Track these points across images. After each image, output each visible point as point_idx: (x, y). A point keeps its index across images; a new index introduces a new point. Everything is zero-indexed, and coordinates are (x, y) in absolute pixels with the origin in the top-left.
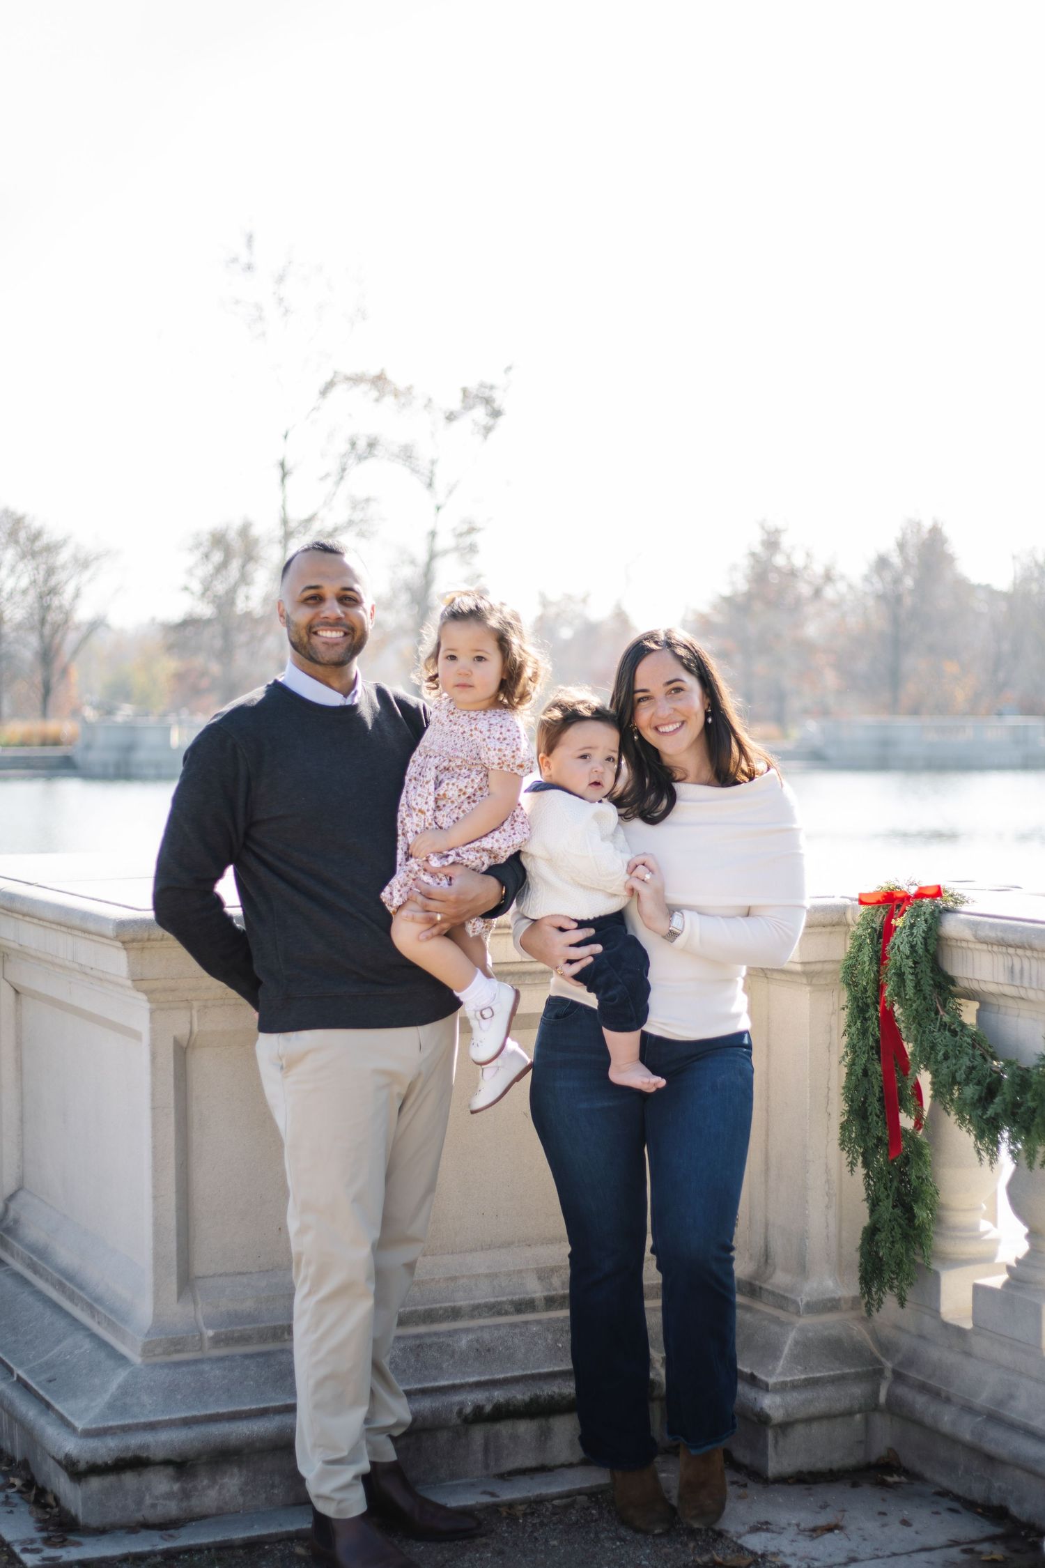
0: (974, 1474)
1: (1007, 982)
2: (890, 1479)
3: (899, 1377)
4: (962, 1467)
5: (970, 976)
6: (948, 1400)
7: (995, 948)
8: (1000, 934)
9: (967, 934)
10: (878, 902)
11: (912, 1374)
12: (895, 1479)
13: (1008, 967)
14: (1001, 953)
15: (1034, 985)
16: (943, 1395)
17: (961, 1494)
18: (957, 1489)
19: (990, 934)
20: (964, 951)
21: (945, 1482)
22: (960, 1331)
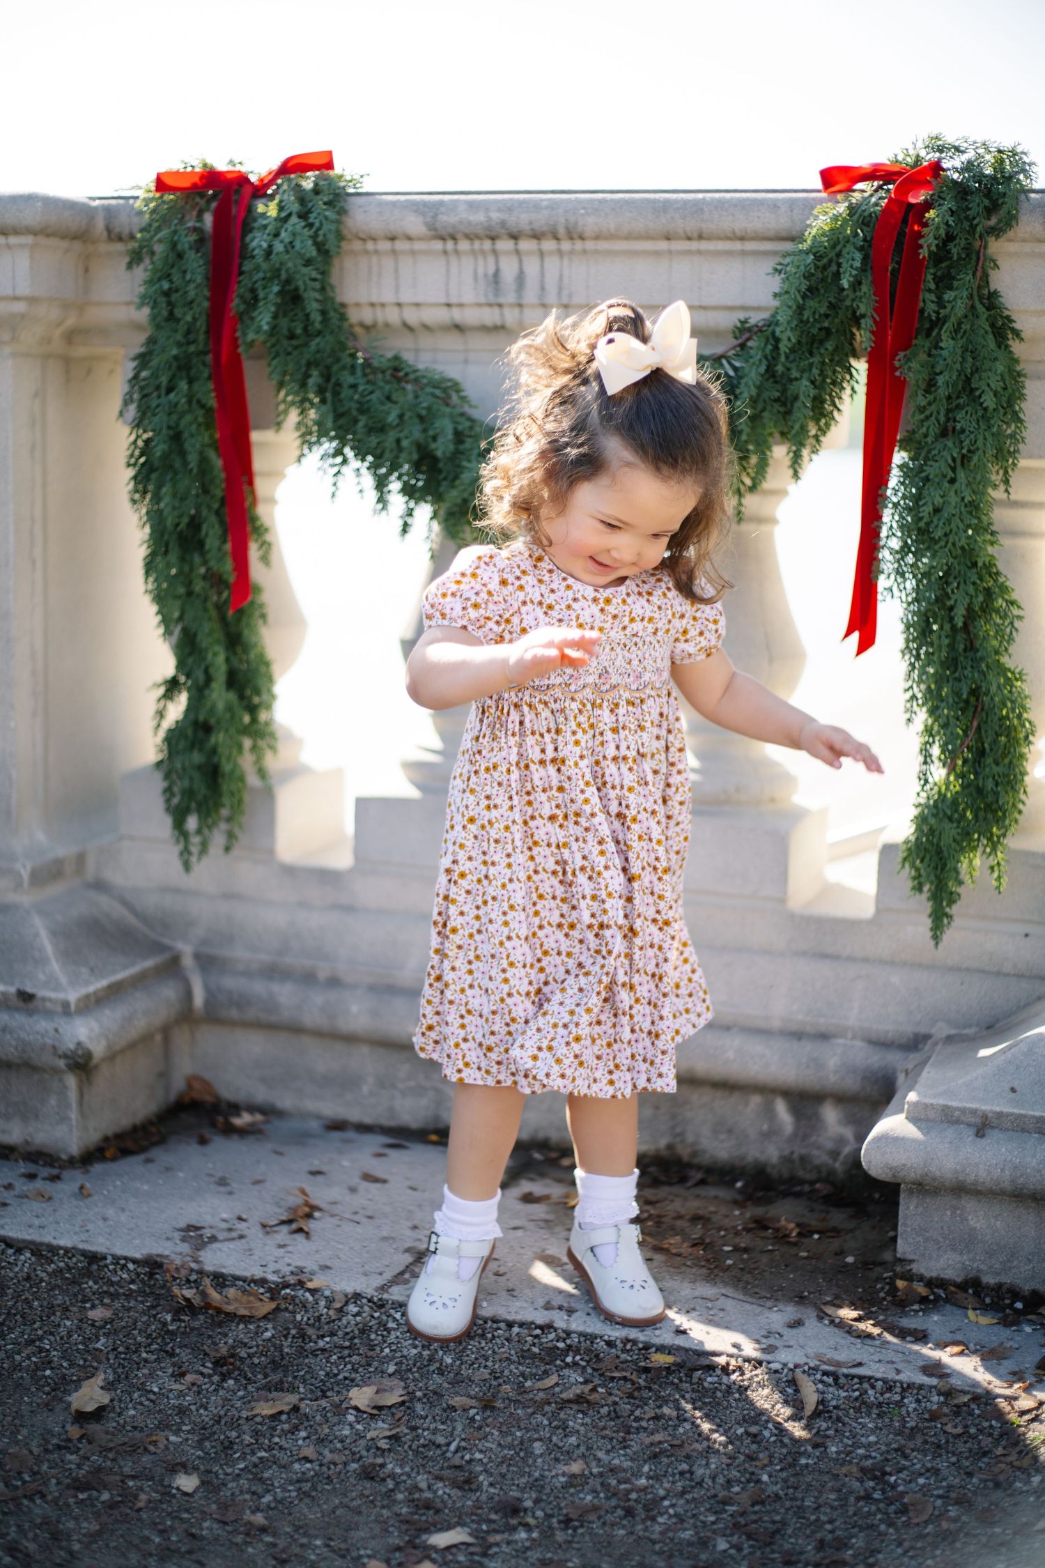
0: (401, 1086)
1: (482, 300)
2: (237, 1122)
3: (207, 962)
4: (371, 1080)
5: (388, 296)
6: (334, 982)
7: (464, 245)
8: (495, 216)
9: (415, 225)
10: (194, 186)
11: (239, 953)
12: (244, 1119)
13: (486, 275)
14: (473, 252)
15: (551, 298)
16: (322, 975)
17: (368, 1120)
18: (355, 1115)
19: (472, 218)
20: (374, 259)
21: (332, 1108)
22: (326, 877)
